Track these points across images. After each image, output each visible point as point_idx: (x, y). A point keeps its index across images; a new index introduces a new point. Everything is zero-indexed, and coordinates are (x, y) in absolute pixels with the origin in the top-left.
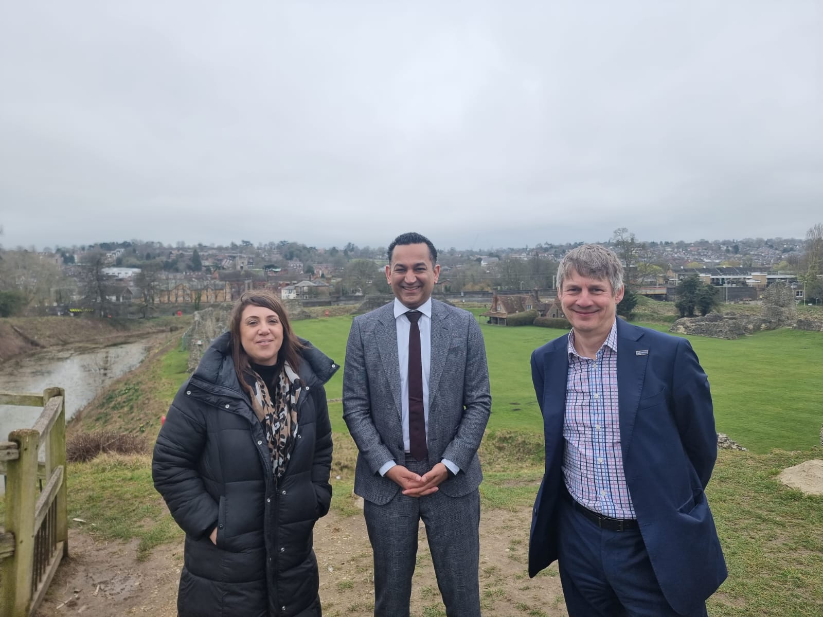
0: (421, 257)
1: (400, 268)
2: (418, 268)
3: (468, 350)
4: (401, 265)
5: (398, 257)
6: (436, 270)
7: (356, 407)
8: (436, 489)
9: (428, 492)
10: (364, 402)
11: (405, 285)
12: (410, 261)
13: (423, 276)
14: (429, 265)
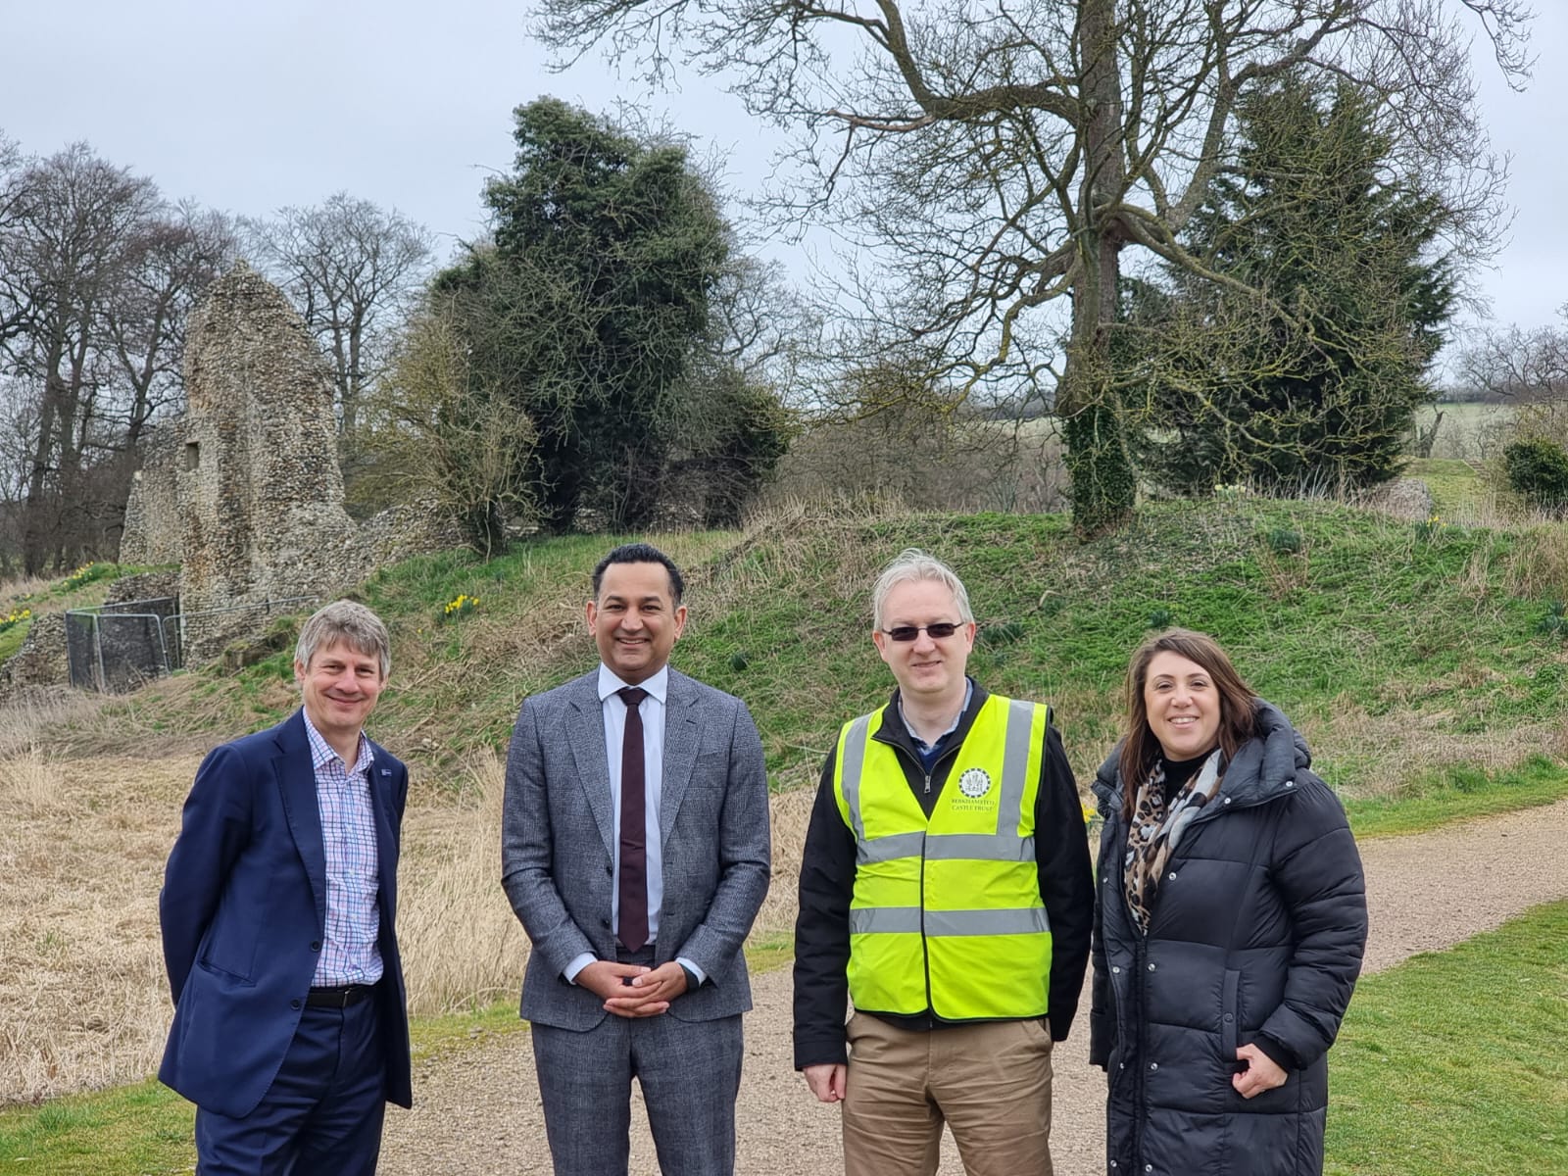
0: (653, 585)
1: (615, 602)
2: (647, 606)
3: (731, 765)
4: (618, 599)
5: (613, 585)
6: (680, 616)
7: (526, 860)
8: (666, 1005)
9: (650, 1007)
10: (541, 853)
11: (621, 634)
12: (633, 593)
13: (655, 620)
14: (666, 601)
